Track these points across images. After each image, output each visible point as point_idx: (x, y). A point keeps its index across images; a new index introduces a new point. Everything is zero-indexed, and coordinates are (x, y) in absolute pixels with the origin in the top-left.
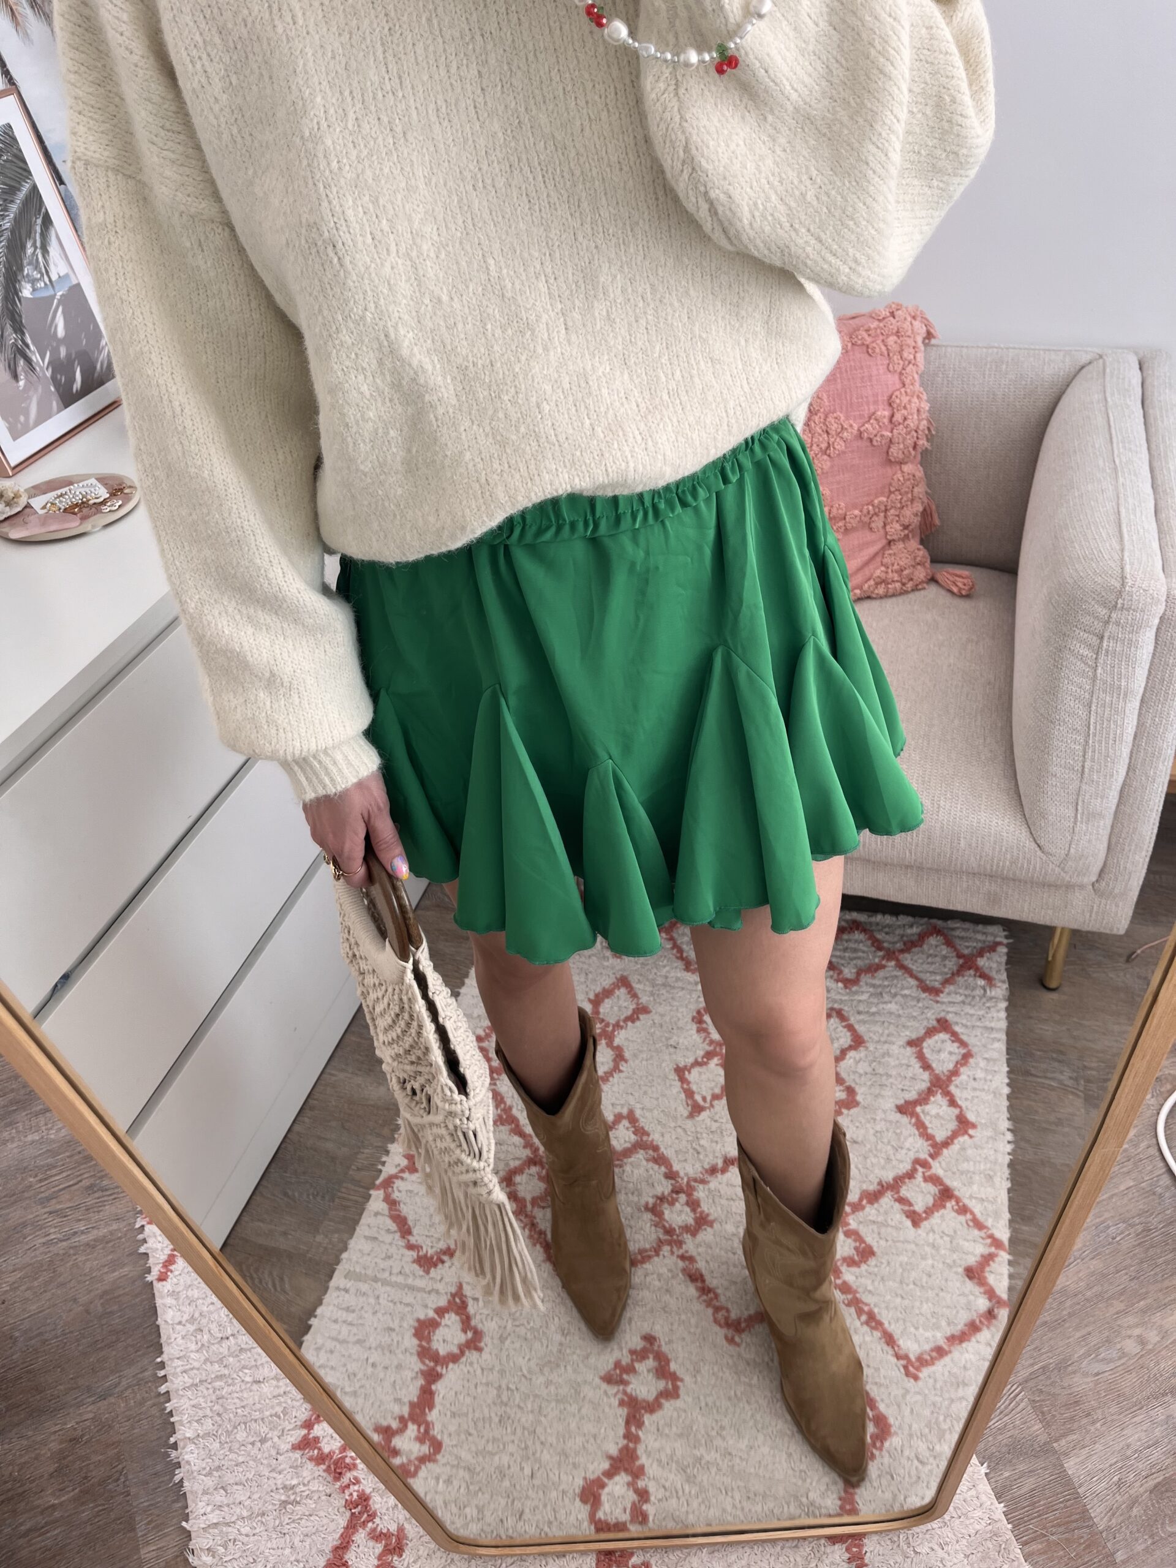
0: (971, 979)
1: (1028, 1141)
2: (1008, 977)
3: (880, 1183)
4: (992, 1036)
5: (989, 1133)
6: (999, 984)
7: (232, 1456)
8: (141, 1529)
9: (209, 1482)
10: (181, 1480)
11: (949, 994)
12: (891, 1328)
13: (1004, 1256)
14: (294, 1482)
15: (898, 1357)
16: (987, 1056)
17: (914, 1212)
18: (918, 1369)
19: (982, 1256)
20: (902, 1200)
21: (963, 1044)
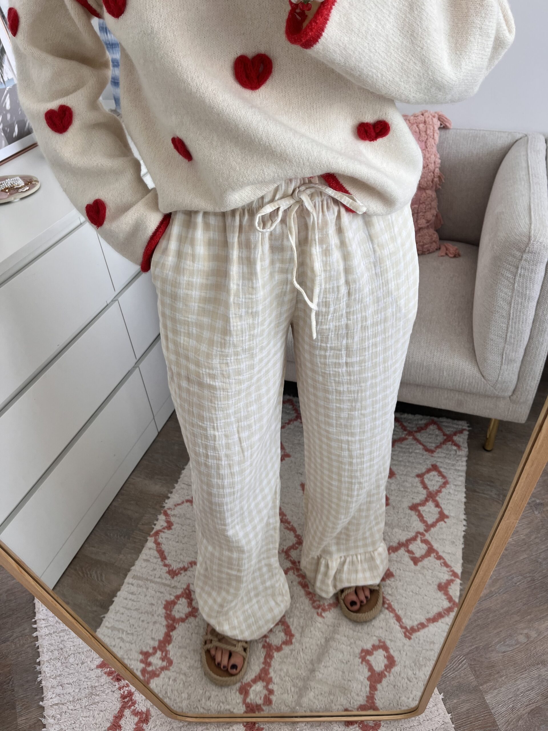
0: (450, 446)
1: (473, 524)
2: (468, 445)
3: (399, 543)
4: (459, 474)
5: (454, 521)
6: (463, 449)
7: (66, 670)
8: (18, 709)
9: (55, 682)
10: (41, 681)
11: (438, 453)
12: (400, 613)
13: (458, 581)
14: (97, 684)
15: (402, 627)
16: (455, 484)
17: (415, 558)
18: (411, 634)
19: (447, 580)
20: (409, 552)
21: (444, 477)
